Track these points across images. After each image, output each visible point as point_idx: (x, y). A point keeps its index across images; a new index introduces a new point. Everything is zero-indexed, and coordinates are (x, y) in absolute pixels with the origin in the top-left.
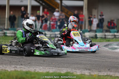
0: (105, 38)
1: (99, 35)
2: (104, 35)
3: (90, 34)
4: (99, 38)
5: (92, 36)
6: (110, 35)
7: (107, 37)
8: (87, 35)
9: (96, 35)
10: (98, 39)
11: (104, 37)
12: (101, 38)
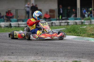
0: (19, 26)
1: (13, 24)
2: (18, 24)
3: (5, 23)
4: (14, 27)
5: (7, 25)
6: (23, 24)
7: (20, 25)
8: (2, 25)
9: (10, 24)
10: (12, 27)
11: (17, 25)
12: (15, 26)
